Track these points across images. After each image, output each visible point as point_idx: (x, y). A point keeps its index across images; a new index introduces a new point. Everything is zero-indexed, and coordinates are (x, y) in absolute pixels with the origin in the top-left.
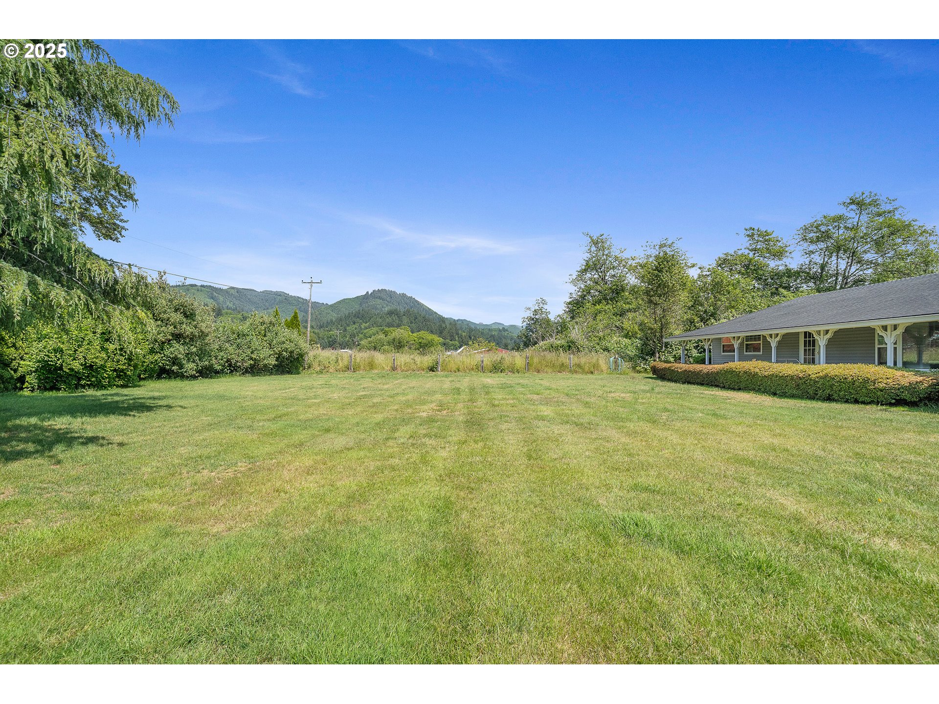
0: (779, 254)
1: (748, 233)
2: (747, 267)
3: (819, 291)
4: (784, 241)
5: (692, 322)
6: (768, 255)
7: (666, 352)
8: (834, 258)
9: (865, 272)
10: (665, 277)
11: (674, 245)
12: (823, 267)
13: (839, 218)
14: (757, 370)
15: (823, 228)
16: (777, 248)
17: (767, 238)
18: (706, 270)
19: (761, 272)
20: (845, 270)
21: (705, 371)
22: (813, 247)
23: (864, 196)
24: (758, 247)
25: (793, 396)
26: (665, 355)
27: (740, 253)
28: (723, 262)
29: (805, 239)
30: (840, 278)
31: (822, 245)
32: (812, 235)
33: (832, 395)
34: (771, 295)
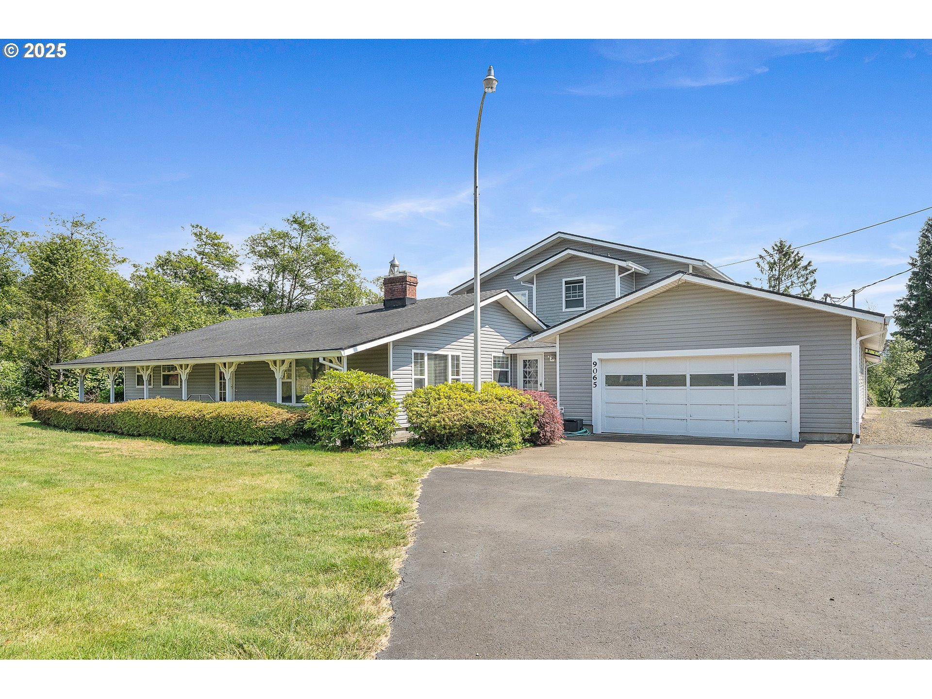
0: (229, 264)
1: (195, 231)
2: (193, 273)
3: (266, 313)
4: (234, 249)
5: (106, 340)
6: (217, 262)
7: (66, 383)
8: (280, 278)
9: (306, 297)
10: (61, 273)
11: (94, 226)
12: (271, 285)
13: (285, 236)
14: (156, 410)
15: (270, 243)
16: (226, 256)
17: (216, 241)
18: (143, 269)
19: (207, 282)
20: (289, 293)
21: (101, 412)
22: (262, 262)
23: (304, 217)
24: (206, 251)
25: (191, 441)
26: (63, 388)
27: (186, 254)
28: (164, 263)
29: (253, 252)
30: (286, 300)
31: (270, 262)
32: (260, 248)
33: (224, 437)
34: (219, 313)
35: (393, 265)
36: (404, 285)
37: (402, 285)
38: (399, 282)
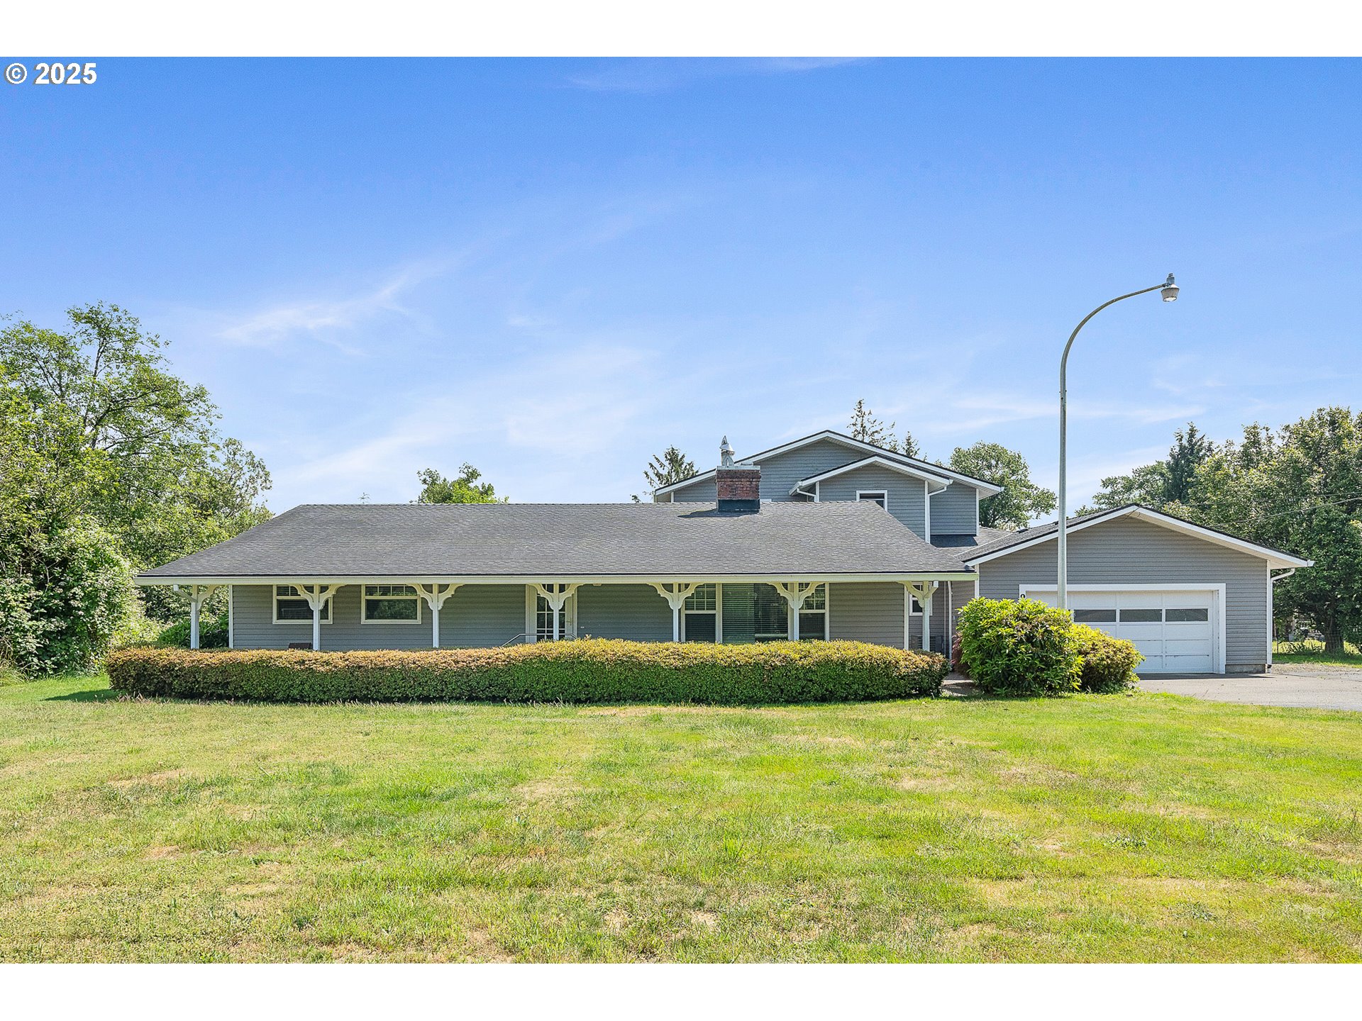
35: (726, 454)
36: (754, 483)
37: (751, 482)
38: (747, 477)
